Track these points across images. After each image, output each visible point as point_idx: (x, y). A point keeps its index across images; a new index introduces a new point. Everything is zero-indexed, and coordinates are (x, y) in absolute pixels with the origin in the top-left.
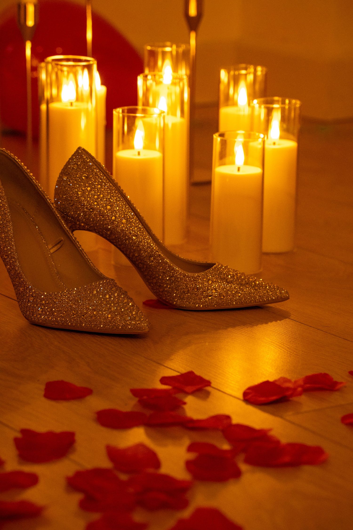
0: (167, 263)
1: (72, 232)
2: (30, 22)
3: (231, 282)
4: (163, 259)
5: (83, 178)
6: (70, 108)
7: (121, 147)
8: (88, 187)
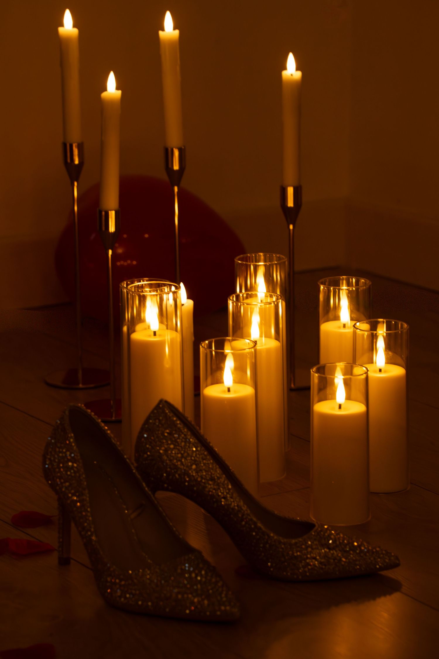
0: (260, 528)
1: (154, 495)
2: (112, 228)
3: (333, 549)
4: (255, 524)
5: (166, 434)
6: (153, 339)
7: (209, 380)
8: (170, 444)
